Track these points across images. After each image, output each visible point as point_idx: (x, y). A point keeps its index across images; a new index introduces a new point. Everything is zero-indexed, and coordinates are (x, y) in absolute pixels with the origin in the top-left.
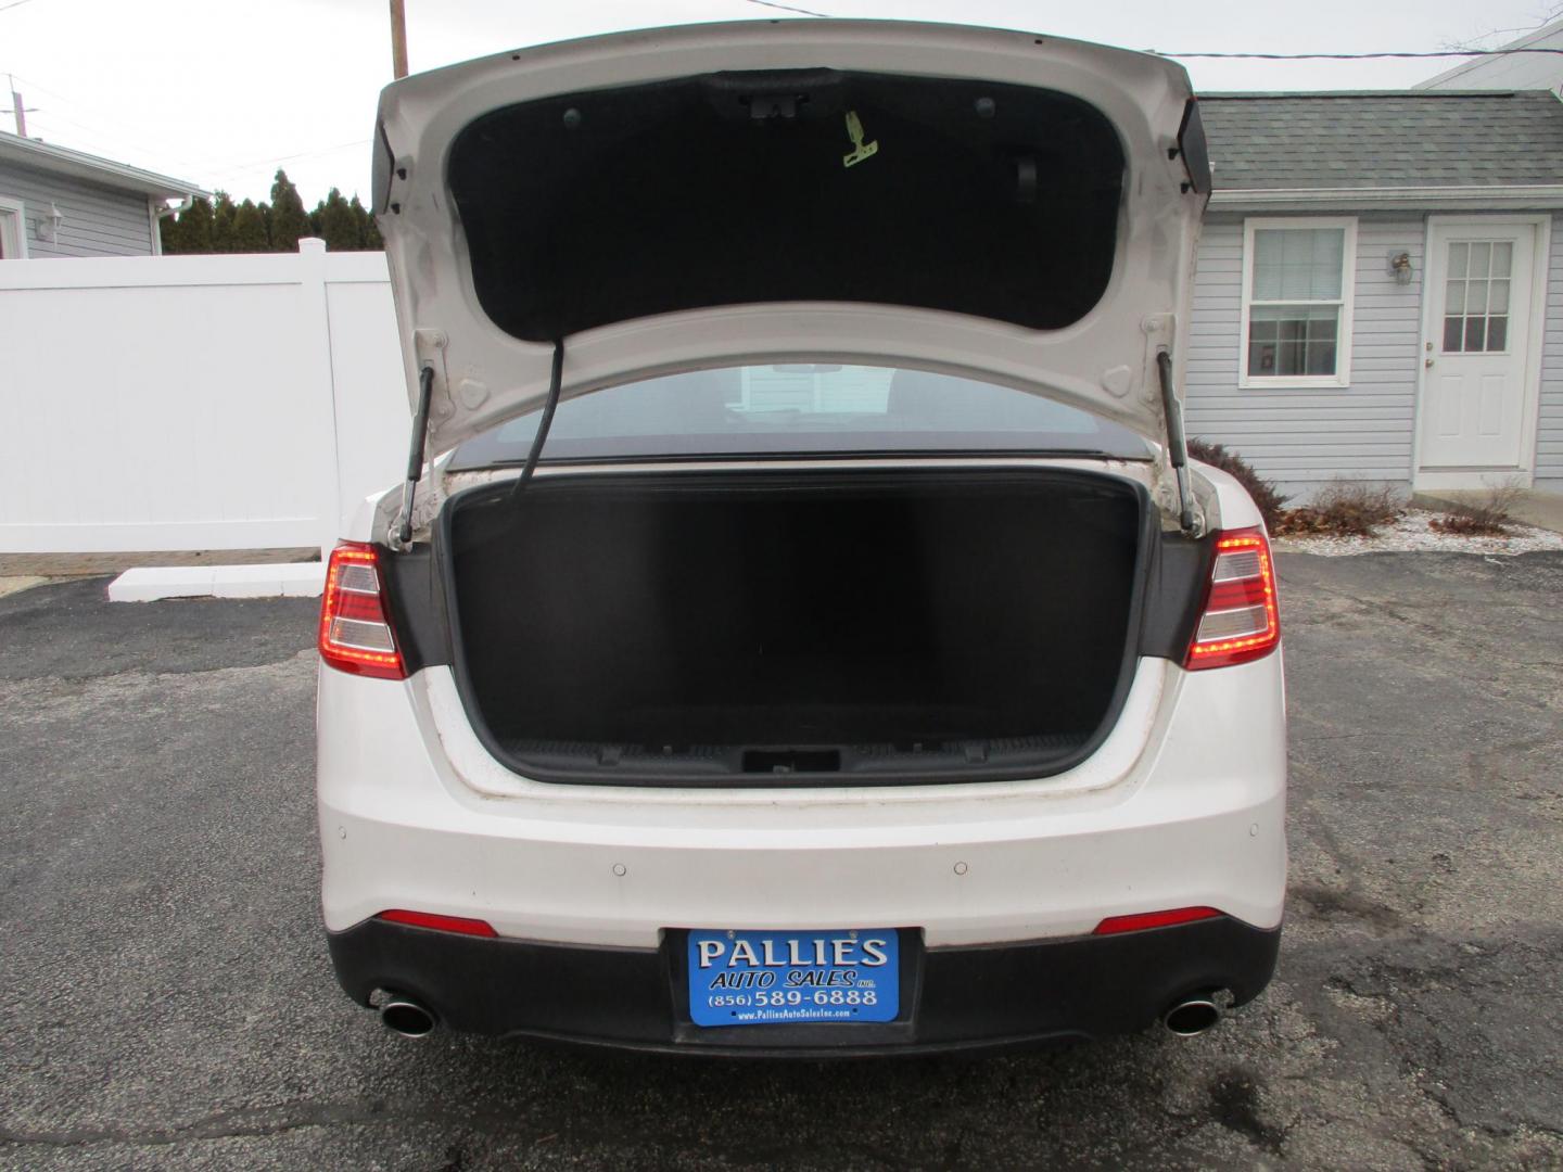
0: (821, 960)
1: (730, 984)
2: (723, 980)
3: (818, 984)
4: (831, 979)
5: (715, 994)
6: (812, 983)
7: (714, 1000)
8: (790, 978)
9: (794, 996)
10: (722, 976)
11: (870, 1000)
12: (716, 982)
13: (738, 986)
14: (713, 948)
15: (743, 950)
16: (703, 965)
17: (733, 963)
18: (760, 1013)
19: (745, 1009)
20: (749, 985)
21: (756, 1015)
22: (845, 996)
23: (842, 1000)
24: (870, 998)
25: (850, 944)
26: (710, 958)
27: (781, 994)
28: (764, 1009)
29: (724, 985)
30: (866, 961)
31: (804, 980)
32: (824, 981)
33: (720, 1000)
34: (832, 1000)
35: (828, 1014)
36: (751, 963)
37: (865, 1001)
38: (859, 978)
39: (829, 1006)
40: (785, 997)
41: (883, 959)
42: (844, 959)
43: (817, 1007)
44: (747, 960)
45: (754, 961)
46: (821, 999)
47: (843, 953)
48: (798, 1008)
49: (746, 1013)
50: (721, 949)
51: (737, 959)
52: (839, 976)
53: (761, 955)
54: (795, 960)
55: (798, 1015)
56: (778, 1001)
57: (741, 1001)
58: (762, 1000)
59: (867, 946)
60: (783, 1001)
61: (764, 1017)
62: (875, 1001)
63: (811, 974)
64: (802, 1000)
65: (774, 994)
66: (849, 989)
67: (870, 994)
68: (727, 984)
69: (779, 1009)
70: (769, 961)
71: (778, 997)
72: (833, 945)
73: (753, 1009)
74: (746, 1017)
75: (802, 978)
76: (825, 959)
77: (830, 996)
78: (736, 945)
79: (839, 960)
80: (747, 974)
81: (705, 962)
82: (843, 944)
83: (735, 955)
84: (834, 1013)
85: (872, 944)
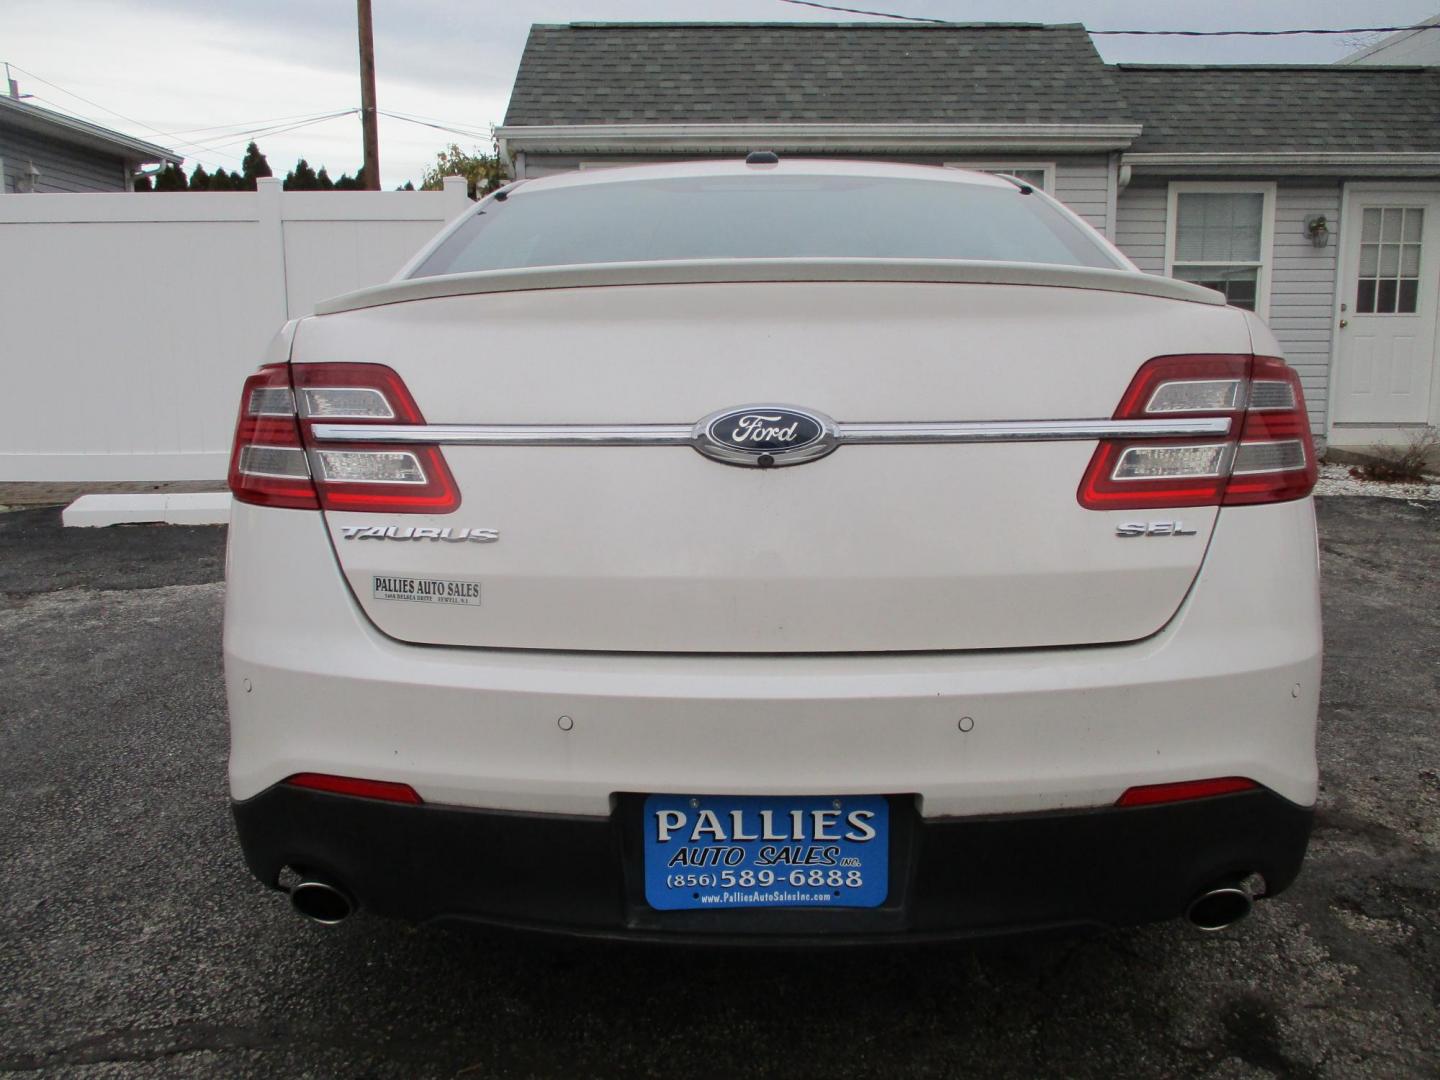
0: (798, 834)
1: (692, 862)
2: (685, 856)
3: (794, 862)
4: (809, 857)
5: (674, 873)
6: (788, 861)
7: (673, 880)
8: (762, 854)
9: (766, 875)
10: (684, 851)
11: (854, 881)
12: (676, 859)
13: (701, 863)
14: (673, 819)
15: (708, 822)
16: (661, 838)
17: (696, 836)
18: (726, 895)
19: (710, 891)
20: (714, 862)
21: (722, 898)
22: (826, 876)
23: (822, 881)
24: (856, 879)
25: (832, 817)
26: (669, 830)
27: (751, 873)
28: (731, 890)
29: (685, 863)
30: (850, 835)
31: (779, 857)
32: (801, 859)
33: (680, 880)
34: (810, 881)
35: (805, 897)
36: (717, 838)
37: (848, 882)
38: (843, 855)
39: (807, 888)
40: (756, 877)
41: (871, 833)
42: (825, 833)
43: (792, 889)
44: (713, 833)
45: (720, 835)
46: (798, 879)
47: (824, 826)
48: (770, 890)
49: (710, 895)
50: (682, 820)
51: (700, 832)
52: (819, 853)
53: (729, 828)
54: (768, 834)
55: (771, 898)
56: (747, 881)
57: (704, 881)
58: (729, 880)
59: (852, 818)
60: (753, 882)
61: (731, 900)
62: (860, 882)
63: (787, 850)
64: (776, 881)
65: (743, 873)
66: (831, 869)
67: (854, 874)
68: (689, 862)
69: (749, 891)
70: (738, 834)
71: (747, 877)
72: (813, 817)
73: (719, 891)
74: (710, 900)
75: (775, 855)
76: (803, 833)
77: (808, 876)
78: (699, 815)
79: (819, 834)
80: (712, 850)
81: (664, 836)
82: (825, 815)
83: (699, 828)
84: (812, 896)
85: (858, 816)
